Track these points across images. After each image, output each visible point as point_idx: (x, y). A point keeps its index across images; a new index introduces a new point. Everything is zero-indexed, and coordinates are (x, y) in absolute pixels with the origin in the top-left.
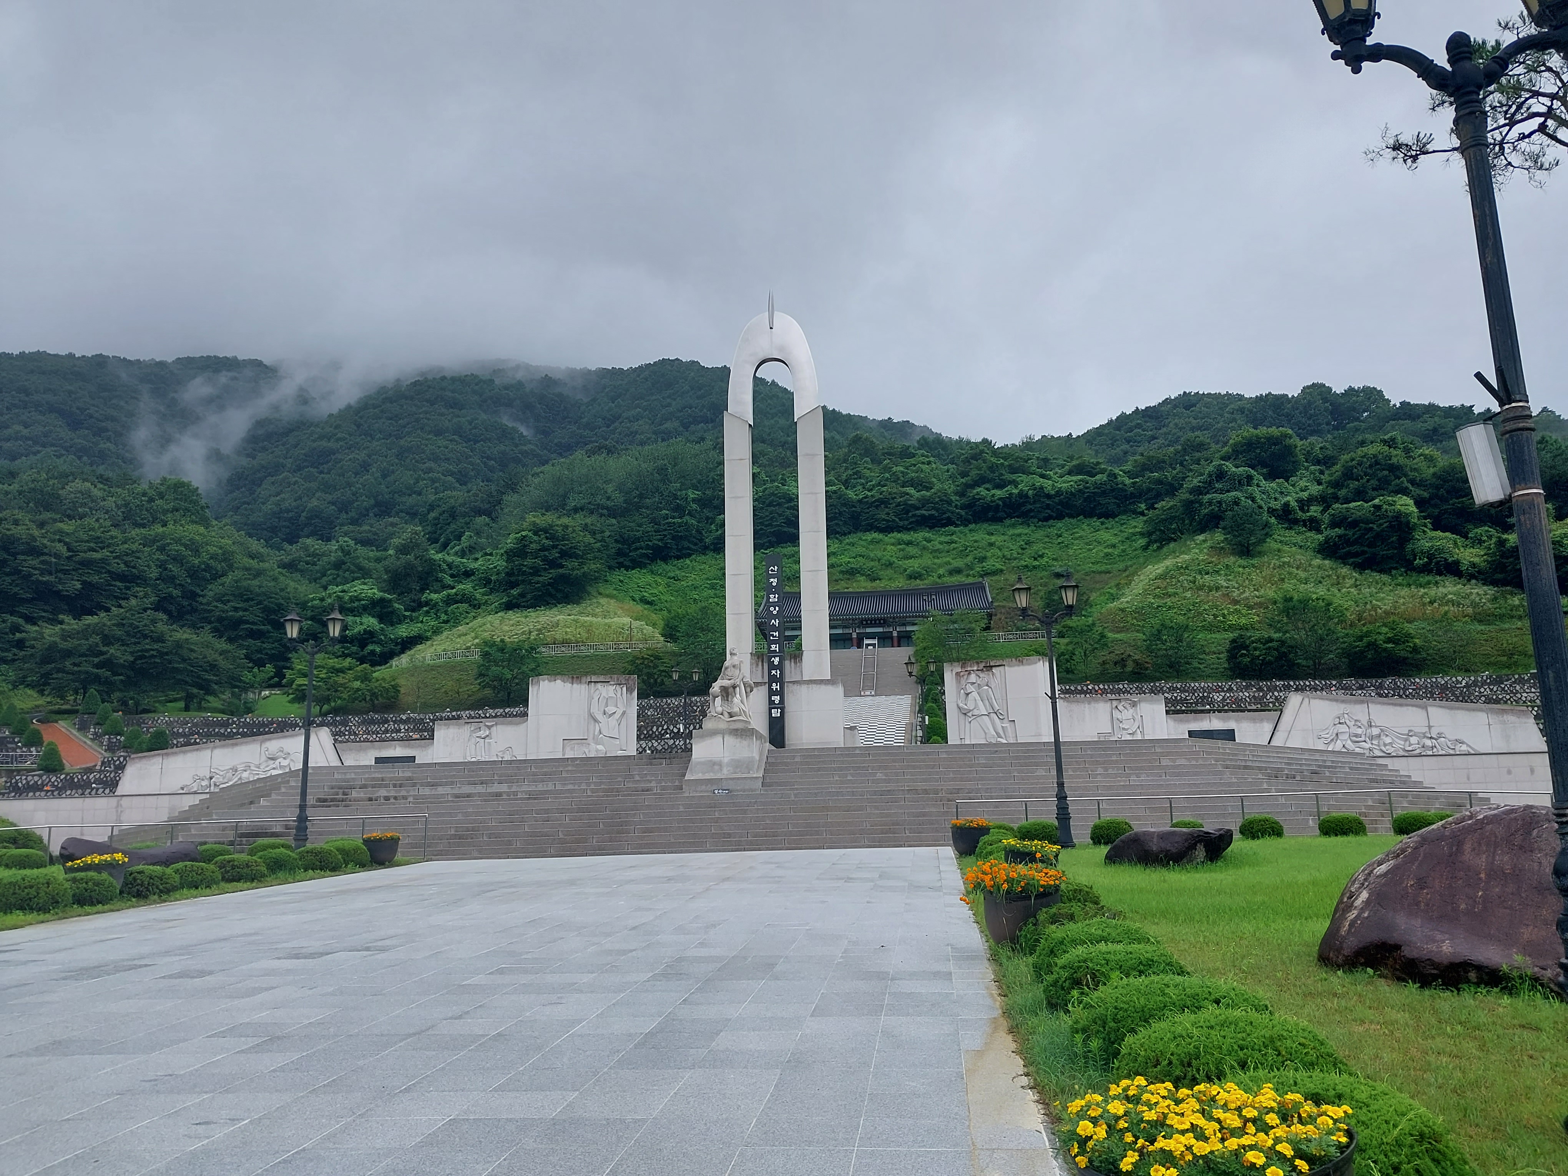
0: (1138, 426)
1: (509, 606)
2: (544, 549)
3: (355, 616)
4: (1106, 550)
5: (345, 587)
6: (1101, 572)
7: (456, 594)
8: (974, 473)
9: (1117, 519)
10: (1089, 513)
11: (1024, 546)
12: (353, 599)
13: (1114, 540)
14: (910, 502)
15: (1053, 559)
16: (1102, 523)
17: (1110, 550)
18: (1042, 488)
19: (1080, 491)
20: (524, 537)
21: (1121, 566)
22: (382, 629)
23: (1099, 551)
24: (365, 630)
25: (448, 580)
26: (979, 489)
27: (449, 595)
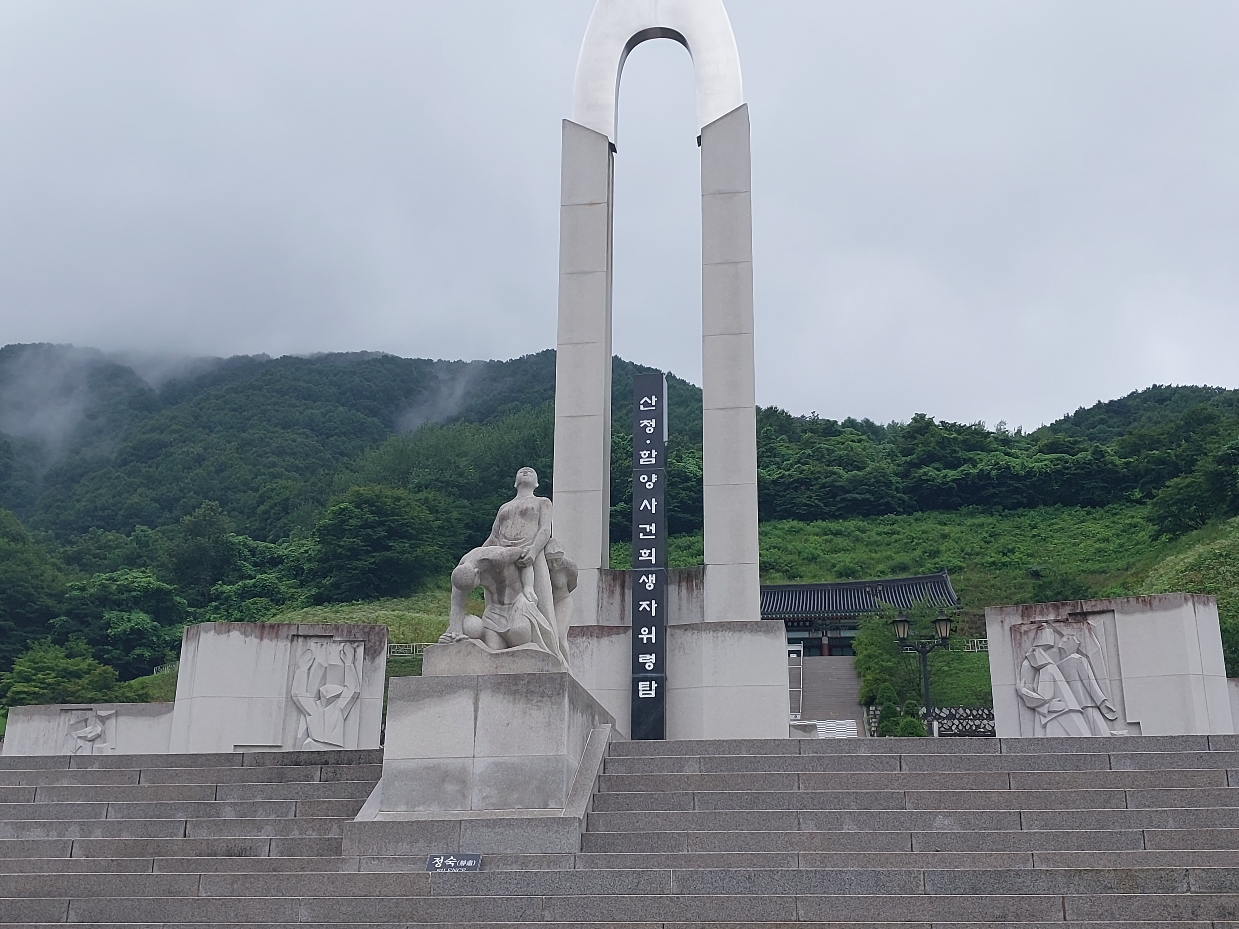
0: (1102, 421)
1: (318, 600)
2: (366, 525)
3: (122, 611)
4: (1097, 545)
5: (114, 575)
6: (1093, 572)
7: (254, 585)
8: (920, 449)
9: (1106, 508)
10: (1069, 501)
11: (988, 539)
12: (122, 589)
13: (1109, 533)
14: (838, 484)
15: (1028, 555)
16: (1088, 513)
17: (1103, 545)
18: (1008, 468)
19: (1057, 472)
20: (343, 510)
21: (1121, 564)
22: (155, 628)
23: (1087, 547)
24: (132, 628)
25: (248, 568)
26: (927, 469)
27: (245, 586)
